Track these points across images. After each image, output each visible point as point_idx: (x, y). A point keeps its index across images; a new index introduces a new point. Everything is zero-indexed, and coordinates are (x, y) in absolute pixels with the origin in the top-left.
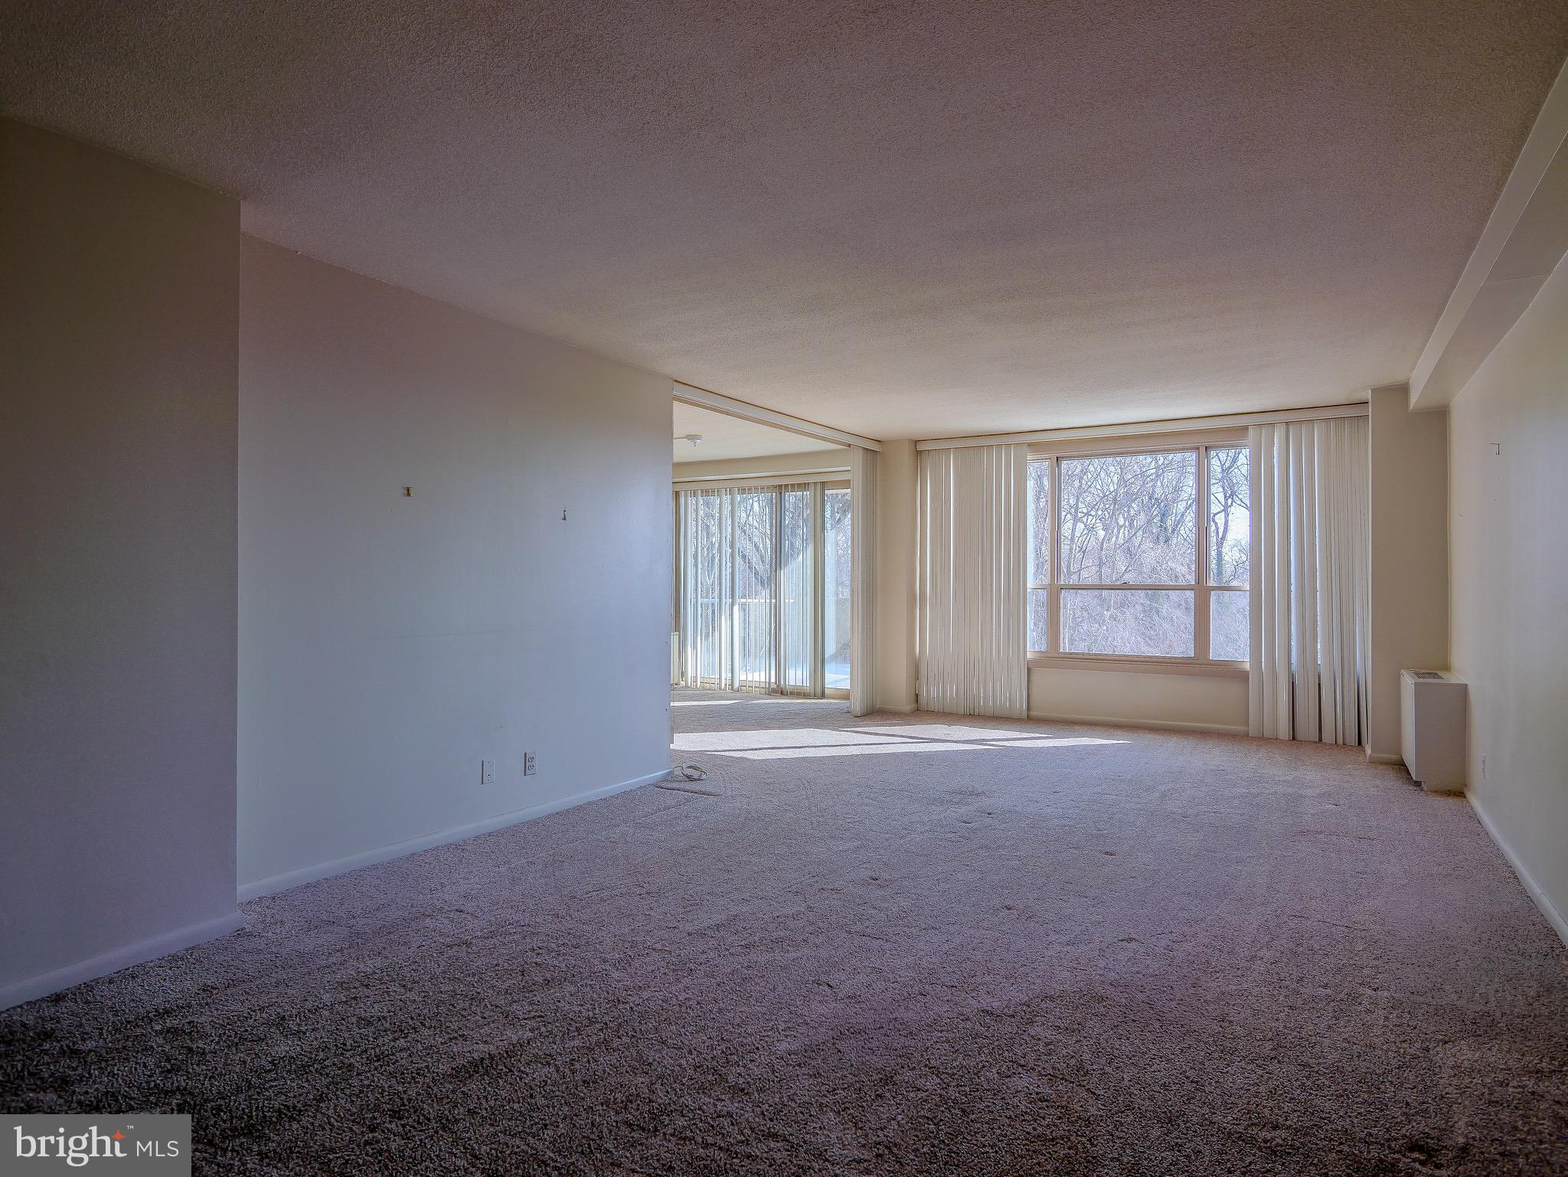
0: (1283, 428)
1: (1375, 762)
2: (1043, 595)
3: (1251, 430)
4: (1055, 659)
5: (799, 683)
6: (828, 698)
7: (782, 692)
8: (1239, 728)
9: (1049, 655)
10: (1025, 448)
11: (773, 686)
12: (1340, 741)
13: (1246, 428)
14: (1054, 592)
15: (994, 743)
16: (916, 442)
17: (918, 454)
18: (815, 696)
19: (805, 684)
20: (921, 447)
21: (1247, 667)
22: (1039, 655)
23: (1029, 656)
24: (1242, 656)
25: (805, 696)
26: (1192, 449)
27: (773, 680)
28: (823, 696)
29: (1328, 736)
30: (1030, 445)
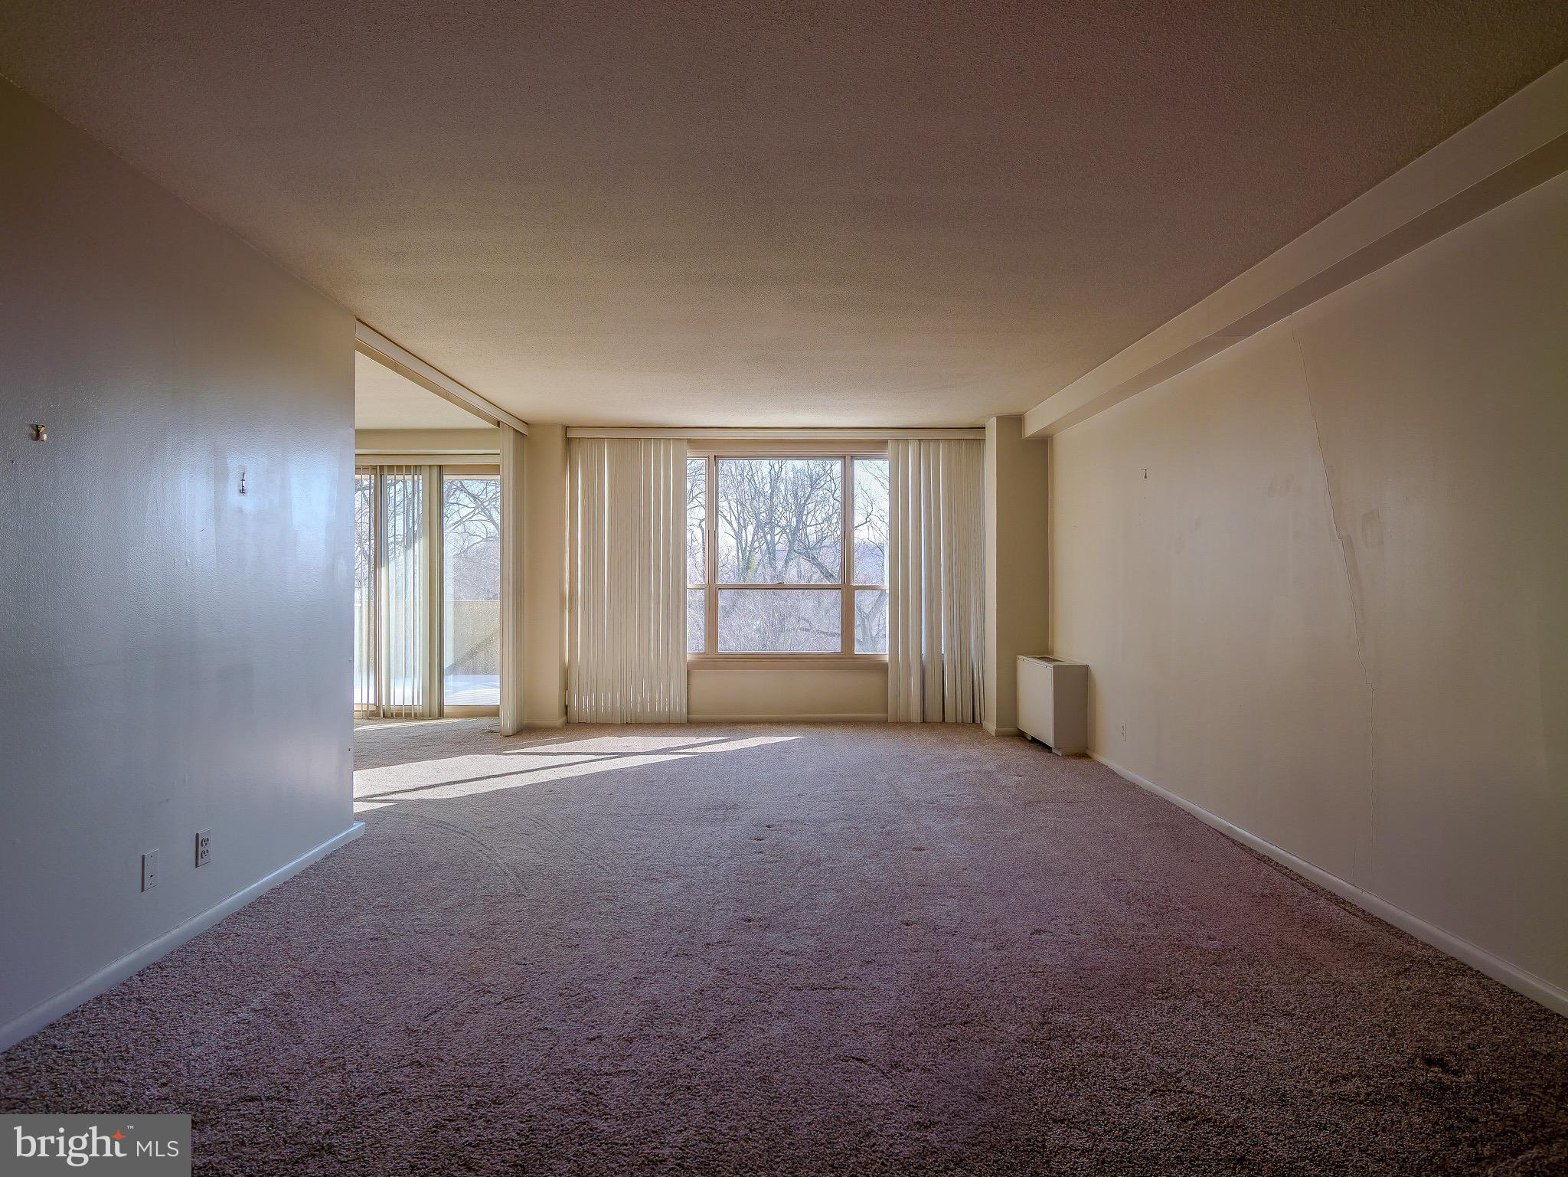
0: (916, 443)
1: (1001, 736)
2: (701, 595)
3: (890, 444)
4: (713, 661)
5: (408, 702)
6: (448, 717)
7: (388, 716)
8: (880, 715)
9: (707, 656)
10: (685, 443)
11: (372, 708)
12: (960, 721)
13: (885, 442)
14: (712, 592)
15: (684, 751)
16: (566, 428)
17: (568, 441)
18: (431, 716)
19: (416, 704)
20: (571, 434)
21: (887, 659)
22: (697, 656)
23: (689, 658)
24: (883, 649)
25: (417, 717)
26: (841, 457)
27: (372, 701)
28: (441, 715)
29: (950, 717)
30: (689, 441)
